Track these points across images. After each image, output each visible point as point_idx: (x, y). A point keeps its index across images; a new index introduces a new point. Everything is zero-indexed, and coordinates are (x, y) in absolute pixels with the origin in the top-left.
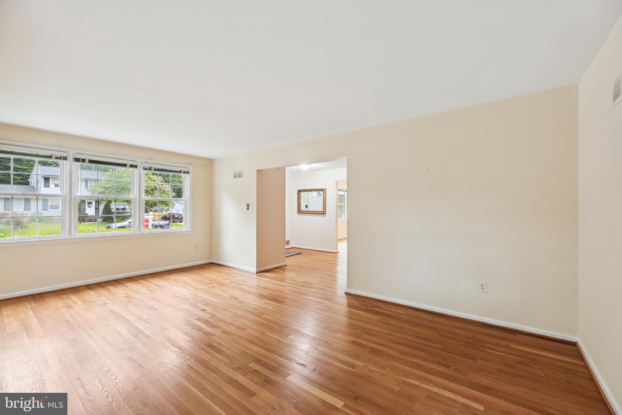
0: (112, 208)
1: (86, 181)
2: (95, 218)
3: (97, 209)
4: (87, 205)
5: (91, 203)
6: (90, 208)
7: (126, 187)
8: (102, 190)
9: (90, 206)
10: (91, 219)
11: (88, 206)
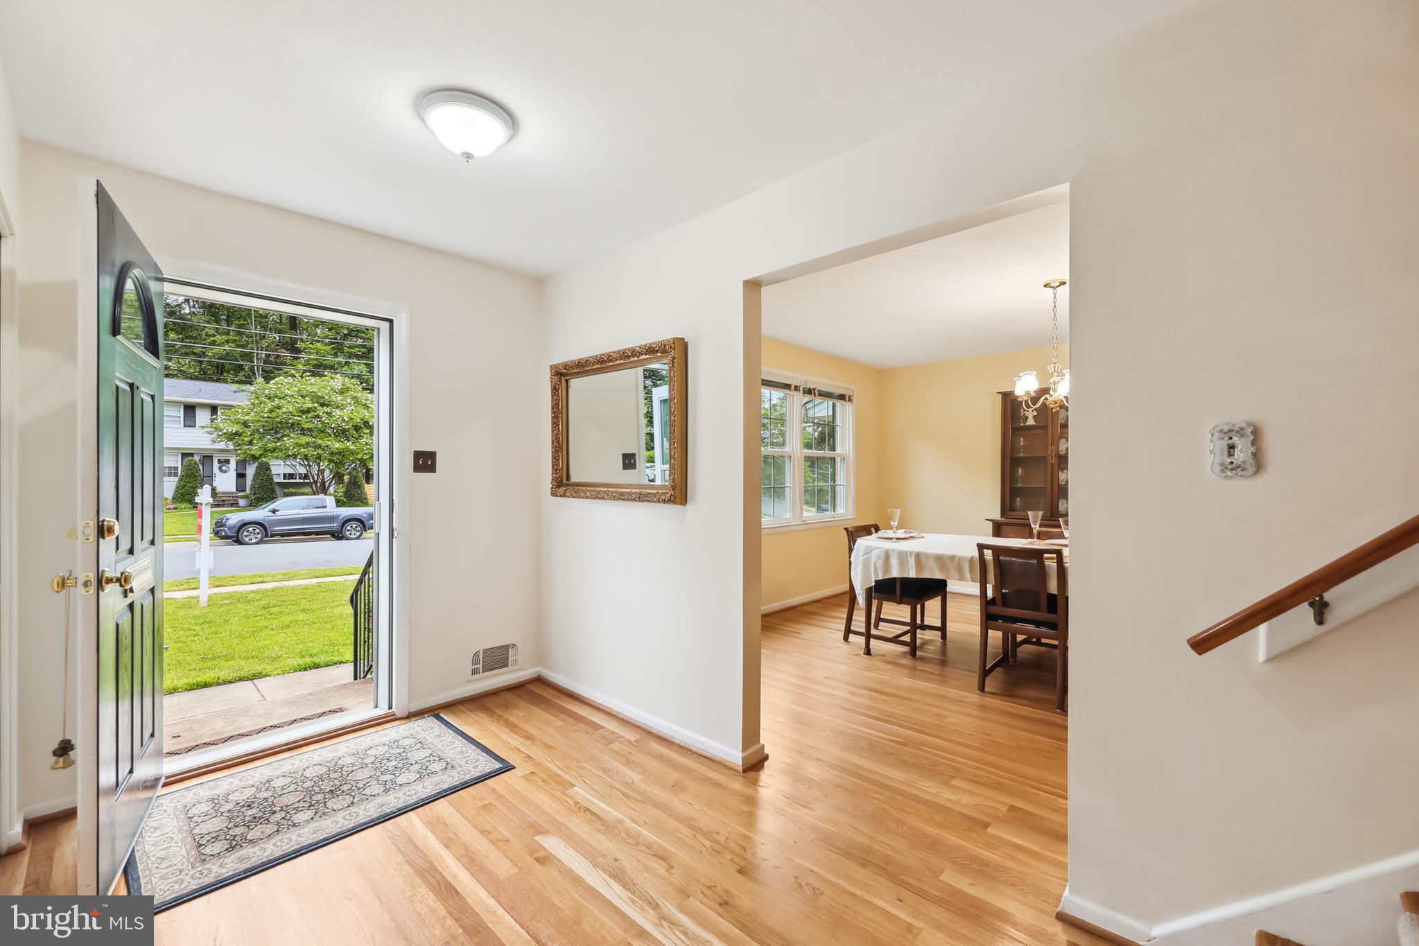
0: (273, 472)
1: (190, 409)
2: (233, 497)
3: (241, 476)
4: (216, 465)
5: (227, 461)
6: (224, 474)
7: (290, 421)
8: (235, 428)
9: (224, 468)
10: (223, 501)
11: (220, 468)
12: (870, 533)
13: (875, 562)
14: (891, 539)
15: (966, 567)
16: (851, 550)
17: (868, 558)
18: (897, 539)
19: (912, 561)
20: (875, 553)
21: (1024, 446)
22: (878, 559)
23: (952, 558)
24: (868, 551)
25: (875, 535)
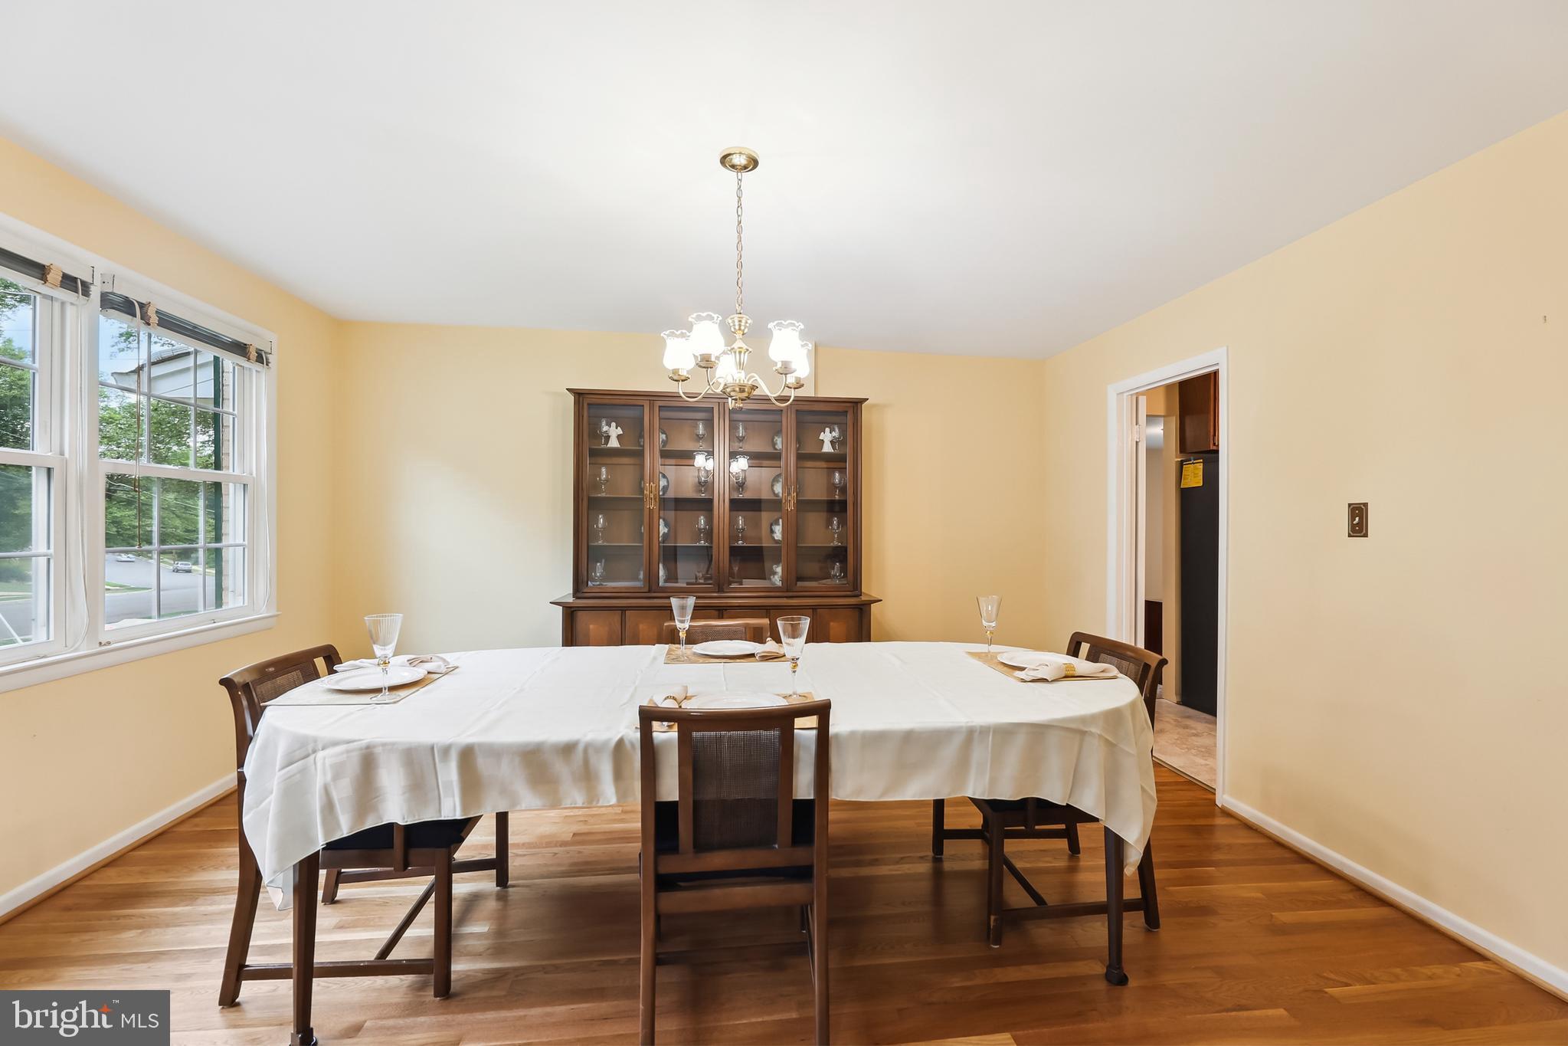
12: (312, 675)
13: (326, 790)
14: (378, 691)
15: (605, 769)
16: (243, 741)
17: (303, 771)
18: (392, 689)
19: (450, 774)
20: (324, 759)
21: (607, 480)
22: (336, 777)
23: (567, 749)
24: (303, 750)
25: (326, 682)
